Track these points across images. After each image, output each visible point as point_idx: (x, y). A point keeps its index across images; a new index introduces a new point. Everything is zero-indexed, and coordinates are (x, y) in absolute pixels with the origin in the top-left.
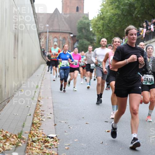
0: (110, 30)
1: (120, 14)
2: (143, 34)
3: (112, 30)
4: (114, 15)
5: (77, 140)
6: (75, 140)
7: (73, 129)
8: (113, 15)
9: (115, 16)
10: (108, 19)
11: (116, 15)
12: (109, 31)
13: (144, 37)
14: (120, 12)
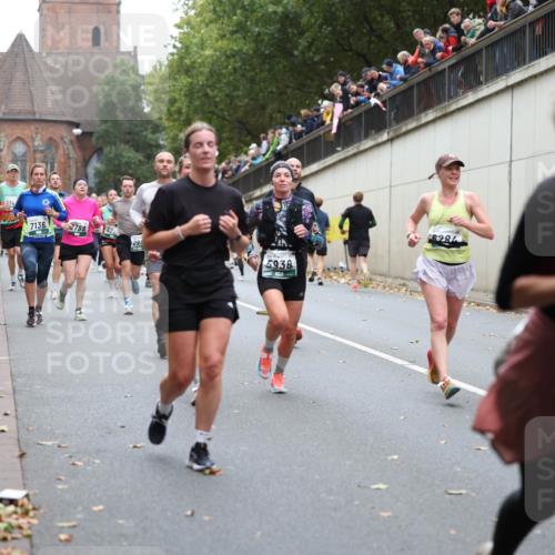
0: (212, 108)
1: (251, 52)
2: (331, 124)
3: (222, 110)
4: (228, 57)
5: (101, 507)
6: (96, 508)
7: (89, 468)
8: (223, 59)
9: (232, 60)
10: (206, 70)
11: (234, 56)
12: (212, 113)
13: (334, 131)
14: (247, 48)
